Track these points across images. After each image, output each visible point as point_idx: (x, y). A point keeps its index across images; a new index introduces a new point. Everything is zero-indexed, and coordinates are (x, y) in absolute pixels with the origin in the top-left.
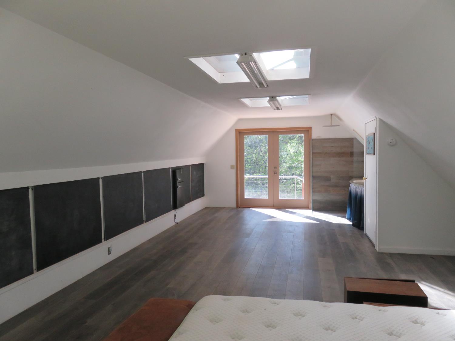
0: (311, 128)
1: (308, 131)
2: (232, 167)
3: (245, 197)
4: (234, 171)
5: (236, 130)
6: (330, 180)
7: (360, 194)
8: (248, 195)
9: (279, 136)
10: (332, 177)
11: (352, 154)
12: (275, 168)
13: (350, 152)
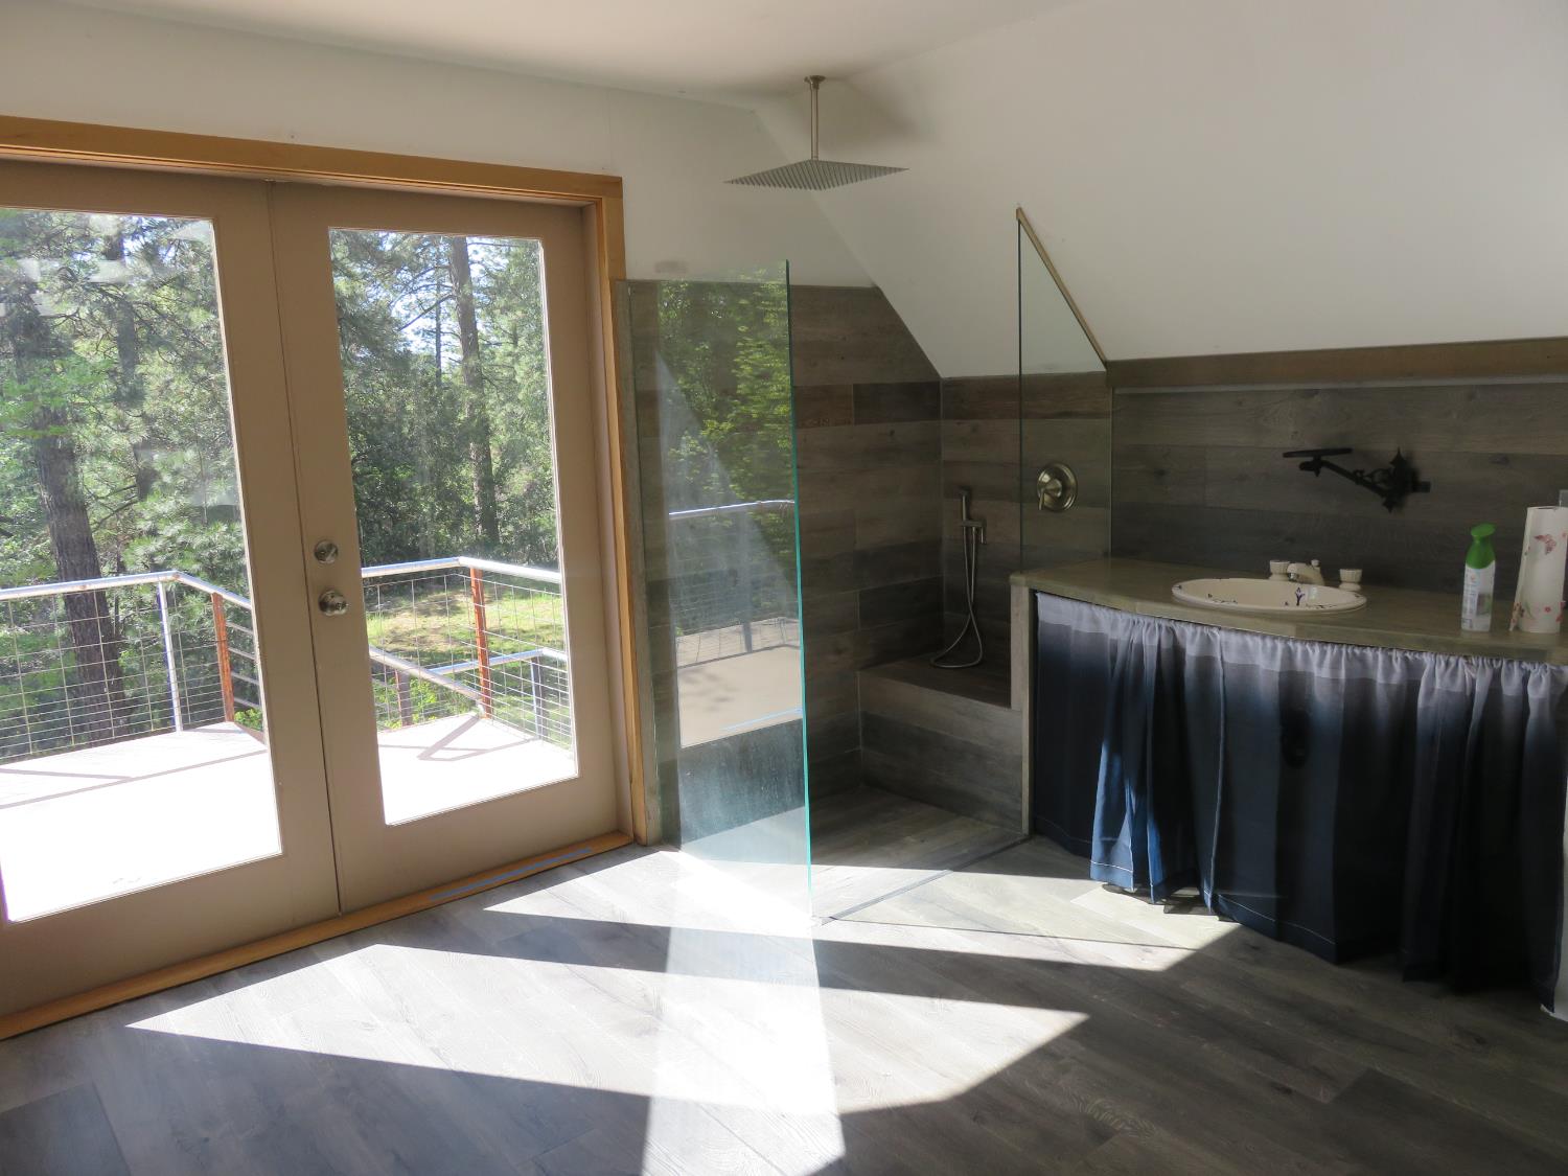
0: (615, 185)
11: (867, 402)
12: (320, 555)
13: (856, 387)
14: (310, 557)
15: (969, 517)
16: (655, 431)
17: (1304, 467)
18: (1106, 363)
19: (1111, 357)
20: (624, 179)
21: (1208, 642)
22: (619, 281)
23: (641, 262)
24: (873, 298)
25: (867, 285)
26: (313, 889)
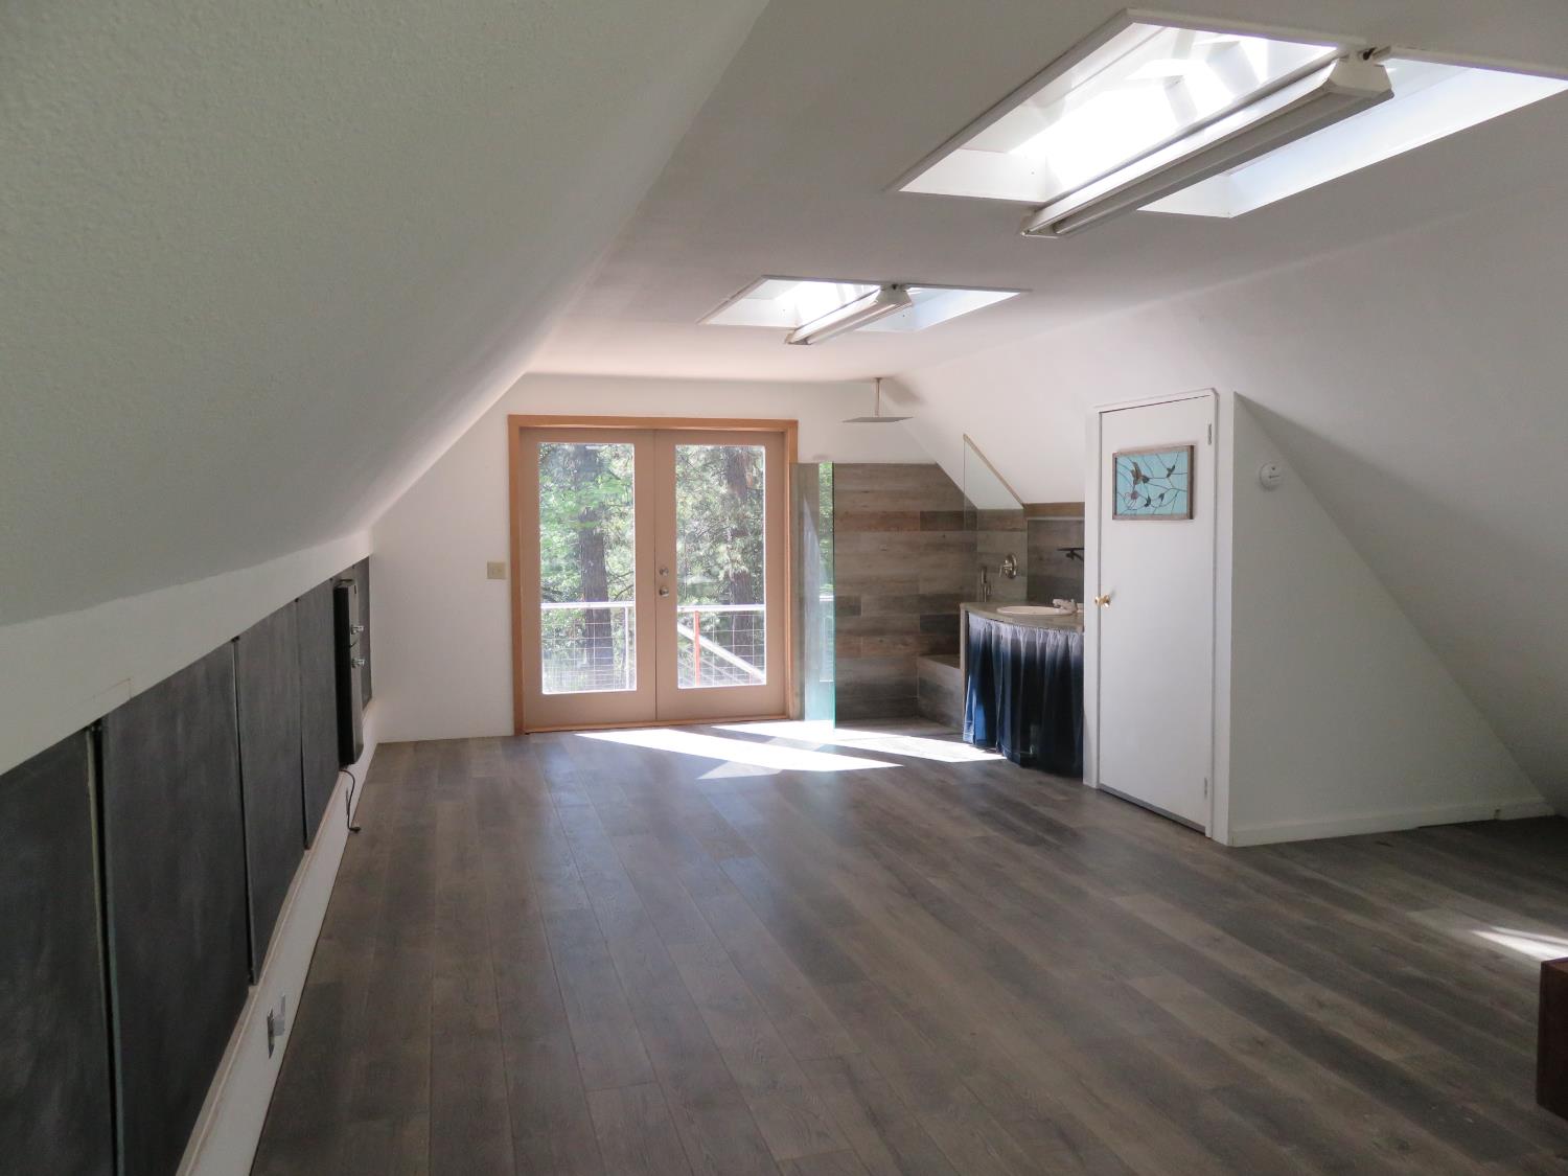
0: (794, 424)
1: (782, 434)
2: (493, 571)
3: (545, 691)
4: (501, 590)
5: (512, 419)
6: (859, 614)
7: (1060, 652)
8: (554, 681)
9: (674, 448)
10: (865, 599)
11: (928, 520)
12: (661, 572)
13: (922, 513)
14: (658, 573)
15: (985, 582)
16: (803, 530)
17: (1068, 555)
18: (1023, 505)
19: (1025, 502)
20: (800, 421)
21: (998, 628)
22: (794, 464)
23: (805, 455)
24: (936, 468)
25: (933, 463)
26: (647, 708)
